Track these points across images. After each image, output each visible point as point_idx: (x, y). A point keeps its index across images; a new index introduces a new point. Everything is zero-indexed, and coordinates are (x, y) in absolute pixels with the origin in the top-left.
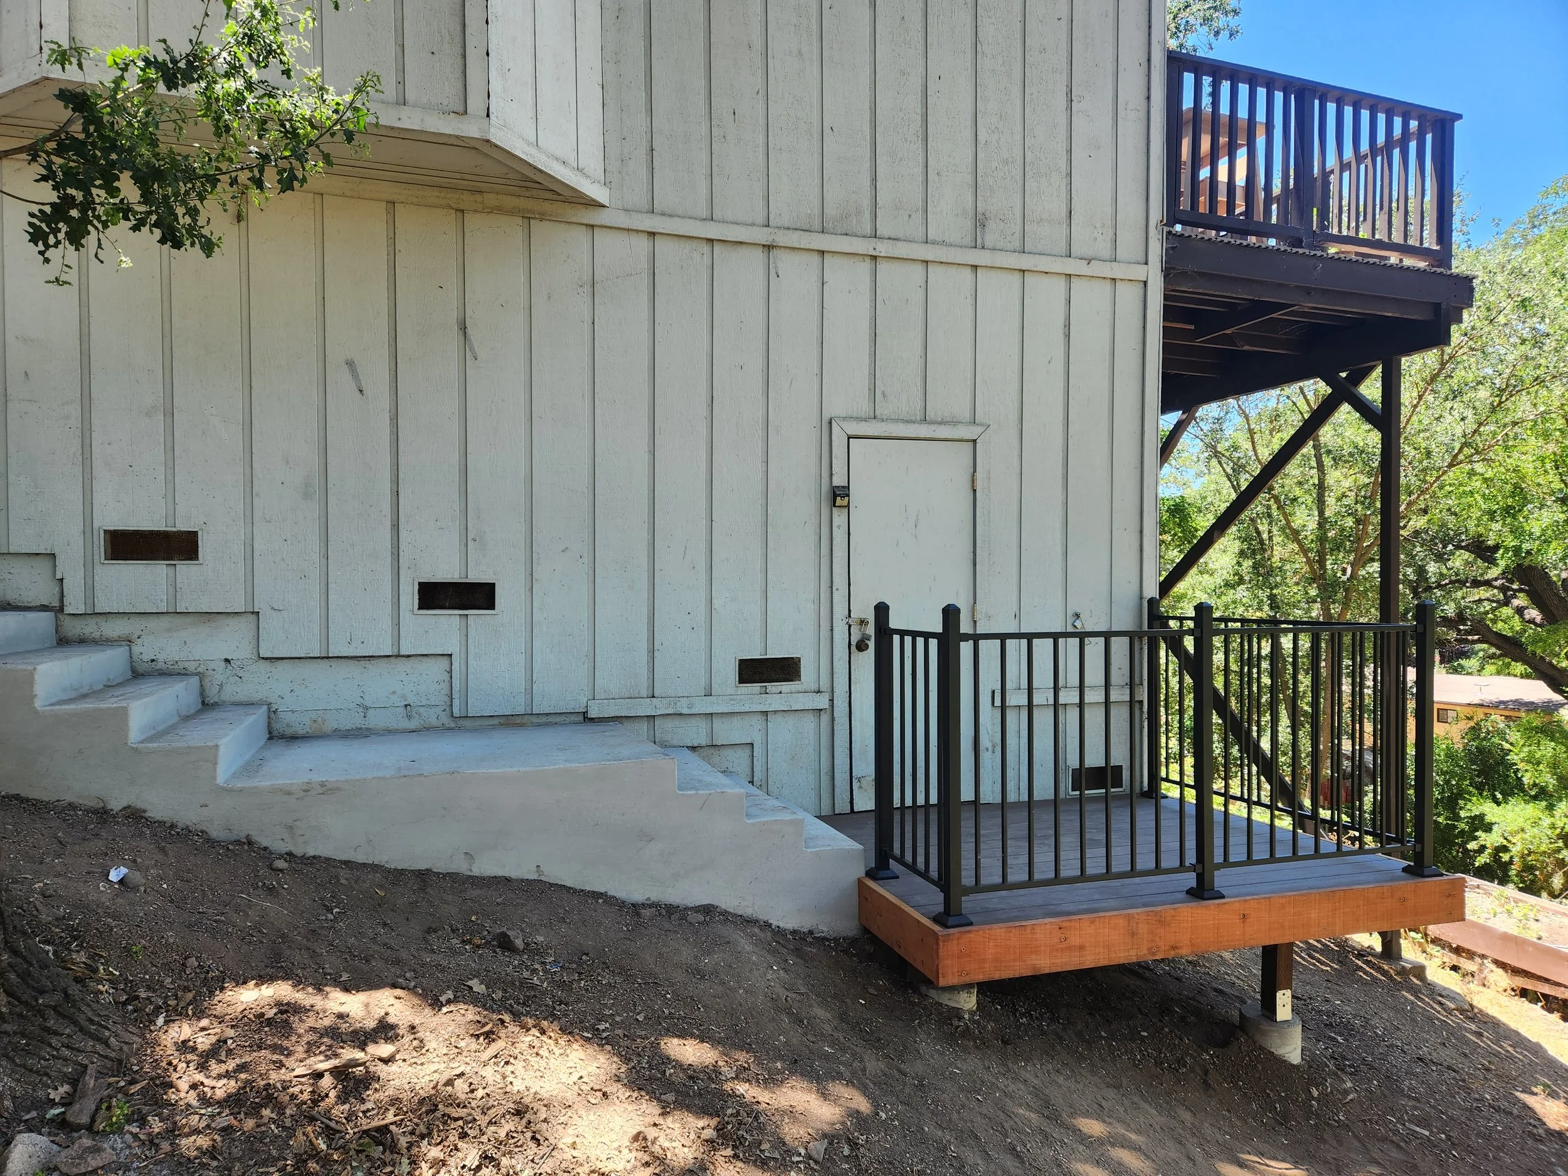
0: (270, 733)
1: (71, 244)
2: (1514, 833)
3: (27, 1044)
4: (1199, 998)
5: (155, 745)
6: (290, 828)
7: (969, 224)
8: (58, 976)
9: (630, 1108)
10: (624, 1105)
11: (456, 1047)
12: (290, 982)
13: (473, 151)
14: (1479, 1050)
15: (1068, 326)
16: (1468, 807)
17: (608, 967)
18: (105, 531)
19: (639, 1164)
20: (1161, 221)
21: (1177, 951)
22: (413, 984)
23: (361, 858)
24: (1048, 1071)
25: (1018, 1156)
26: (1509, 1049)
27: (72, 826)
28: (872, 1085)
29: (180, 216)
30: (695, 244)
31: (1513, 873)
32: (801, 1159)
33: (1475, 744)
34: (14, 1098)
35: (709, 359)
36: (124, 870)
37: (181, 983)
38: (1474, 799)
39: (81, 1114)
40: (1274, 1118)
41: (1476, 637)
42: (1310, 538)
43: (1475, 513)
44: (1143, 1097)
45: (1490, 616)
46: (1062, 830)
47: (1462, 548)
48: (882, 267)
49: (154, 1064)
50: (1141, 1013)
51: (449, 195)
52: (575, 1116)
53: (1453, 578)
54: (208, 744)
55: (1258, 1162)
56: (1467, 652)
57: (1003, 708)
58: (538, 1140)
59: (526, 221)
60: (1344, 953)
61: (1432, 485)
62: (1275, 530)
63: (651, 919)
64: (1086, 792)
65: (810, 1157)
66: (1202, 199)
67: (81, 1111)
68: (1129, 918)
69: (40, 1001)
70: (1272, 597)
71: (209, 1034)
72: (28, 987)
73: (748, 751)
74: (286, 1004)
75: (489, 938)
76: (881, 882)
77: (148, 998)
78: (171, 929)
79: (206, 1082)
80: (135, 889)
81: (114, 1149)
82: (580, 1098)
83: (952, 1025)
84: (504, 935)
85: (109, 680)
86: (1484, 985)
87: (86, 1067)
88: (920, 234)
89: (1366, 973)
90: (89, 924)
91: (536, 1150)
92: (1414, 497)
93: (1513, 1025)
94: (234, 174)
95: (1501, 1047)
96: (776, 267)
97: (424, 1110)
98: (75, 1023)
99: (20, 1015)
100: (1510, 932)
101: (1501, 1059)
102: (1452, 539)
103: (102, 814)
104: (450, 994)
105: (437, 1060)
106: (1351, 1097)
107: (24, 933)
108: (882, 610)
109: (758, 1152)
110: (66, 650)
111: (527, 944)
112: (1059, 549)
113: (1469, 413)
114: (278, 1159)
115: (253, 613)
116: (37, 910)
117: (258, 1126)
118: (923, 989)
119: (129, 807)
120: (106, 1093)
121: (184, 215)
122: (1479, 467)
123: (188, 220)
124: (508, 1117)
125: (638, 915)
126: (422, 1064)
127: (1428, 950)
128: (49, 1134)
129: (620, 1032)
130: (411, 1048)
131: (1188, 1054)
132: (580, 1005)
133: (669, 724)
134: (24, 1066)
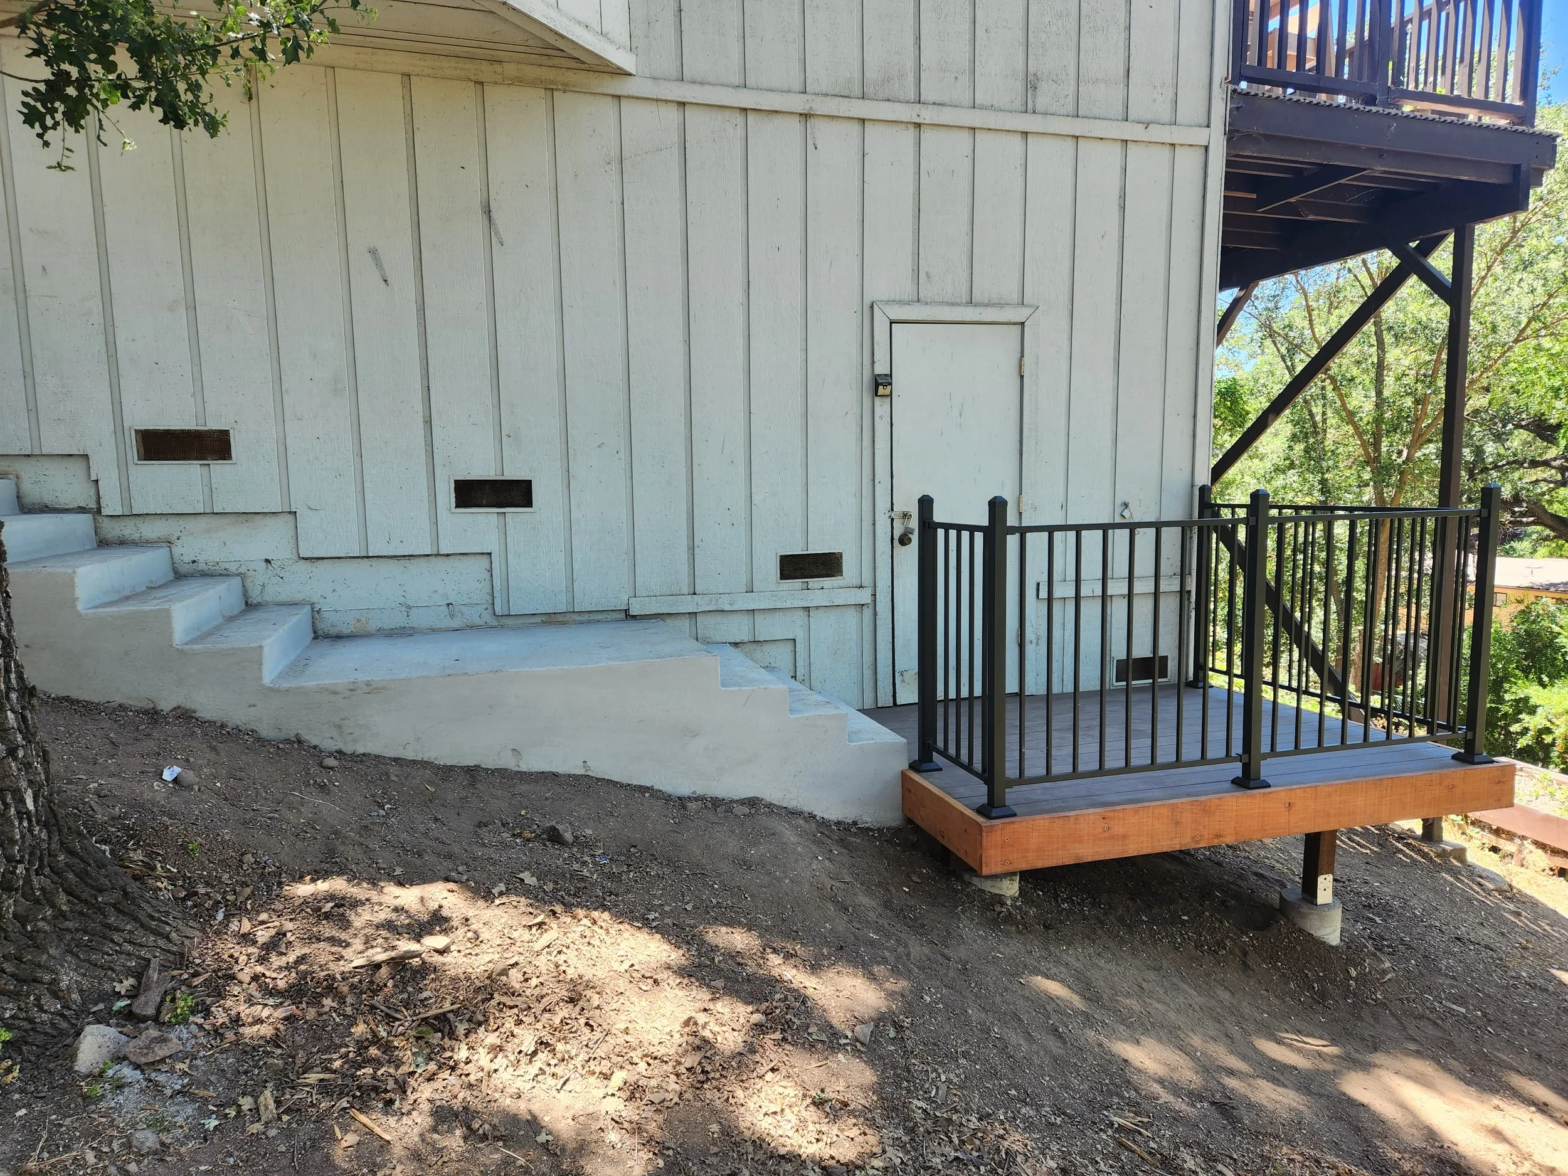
0: (315, 632)
1: (70, 125)
2: (1558, 716)
3: (90, 941)
4: (1239, 882)
5: (200, 646)
6: (339, 727)
7: (1019, 86)
8: (116, 874)
9: (681, 993)
10: (674, 992)
11: (509, 938)
12: (345, 877)
13: (490, 16)
14: (1516, 929)
15: (1123, 196)
16: (1513, 690)
17: (656, 859)
18: (137, 431)
19: (690, 1048)
20: (1226, 79)
21: (1222, 839)
22: (465, 877)
23: (410, 755)
24: (1089, 955)
25: (1060, 1037)
26: (1547, 928)
27: (121, 726)
28: (916, 970)
29: (181, 92)
30: (727, 113)
31: (1554, 754)
32: (848, 1041)
33: (1524, 627)
34: (81, 991)
35: (745, 239)
36: (177, 770)
37: (240, 878)
38: (1520, 682)
39: (146, 1005)
40: (1312, 998)
41: (1532, 519)
42: (1365, 420)
43: (1539, 391)
44: (1183, 979)
45: (1547, 497)
46: (1107, 721)
47: (1522, 427)
48: (927, 135)
49: (216, 957)
50: (1182, 898)
51: (467, 66)
52: (627, 1003)
53: (1511, 459)
54: (251, 645)
55: (1296, 1040)
56: (1520, 534)
57: (1050, 599)
58: (592, 1026)
59: (549, 93)
60: (1384, 837)
61: (1496, 361)
62: (1329, 413)
63: (697, 812)
64: (1133, 682)
65: (857, 1040)
66: (1270, 53)
67: (146, 1003)
68: (1173, 808)
69: (100, 899)
70: (1323, 482)
71: (268, 928)
72: (87, 886)
73: (790, 645)
74: (342, 898)
75: (538, 832)
76: (924, 774)
77: (207, 894)
78: (227, 827)
79: (268, 974)
80: (189, 788)
81: (180, 1039)
82: (632, 985)
83: (994, 911)
84: (554, 829)
85: (151, 581)
86: (1522, 866)
87: (149, 960)
88: (966, 99)
89: (1406, 855)
90: (145, 824)
91: (590, 1036)
92: (1476, 375)
93: (1551, 905)
94: (235, 45)
95: (1539, 926)
96: (814, 138)
97: (479, 998)
98: (136, 919)
99: (81, 913)
100: (1552, 814)
101: (1539, 938)
102: (1512, 418)
103: (153, 715)
104: (502, 887)
105: (491, 950)
106: (1389, 976)
107: (80, 834)
108: (926, 503)
109: (806, 1035)
110: (106, 552)
111: (576, 838)
112: (1108, 437)
113: (1538, 284)
114: (341, 1046)
115: (290, 513)
116: (93, 810)
117: (320, 1015)
118: (966, 877)
119: (179, 707)
120: (170, 985)
121: (186, 90)
122: (1546, 343)
123: (190, 97)
124: (561, 1004)
125: (685, 807)
126: (477, 955)
127: (1468, 832)
128: (117, 1025)
129: (669, 921)
130: (466, 939)
131: (1227, 937)
132: (629, 896)
133: (711, 620)
134: (89, 961)
